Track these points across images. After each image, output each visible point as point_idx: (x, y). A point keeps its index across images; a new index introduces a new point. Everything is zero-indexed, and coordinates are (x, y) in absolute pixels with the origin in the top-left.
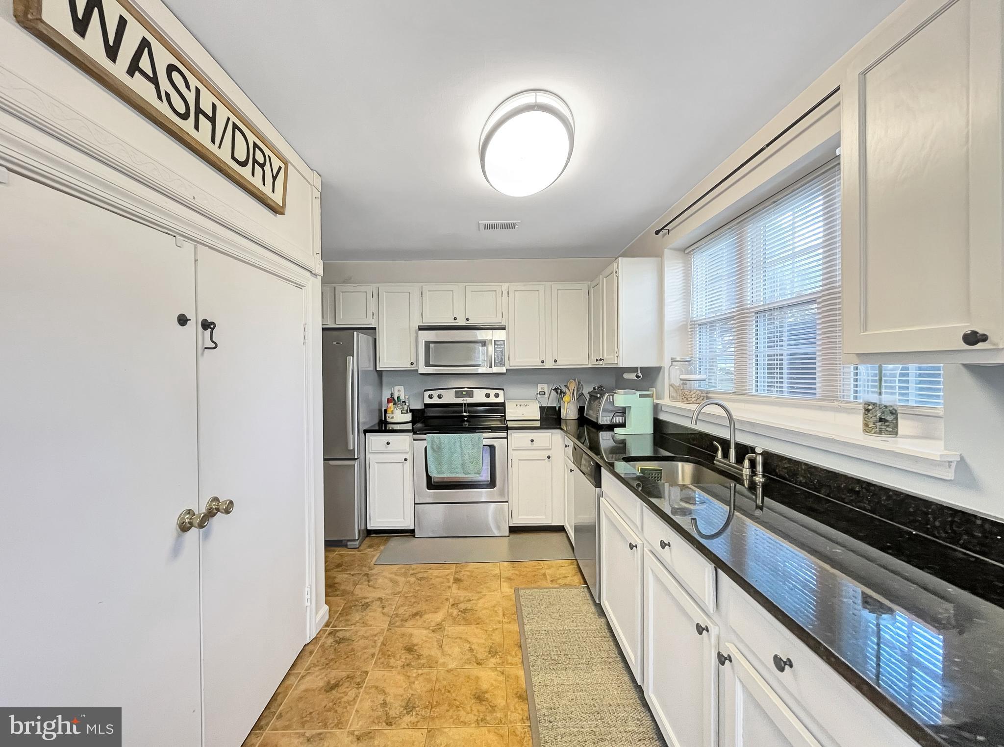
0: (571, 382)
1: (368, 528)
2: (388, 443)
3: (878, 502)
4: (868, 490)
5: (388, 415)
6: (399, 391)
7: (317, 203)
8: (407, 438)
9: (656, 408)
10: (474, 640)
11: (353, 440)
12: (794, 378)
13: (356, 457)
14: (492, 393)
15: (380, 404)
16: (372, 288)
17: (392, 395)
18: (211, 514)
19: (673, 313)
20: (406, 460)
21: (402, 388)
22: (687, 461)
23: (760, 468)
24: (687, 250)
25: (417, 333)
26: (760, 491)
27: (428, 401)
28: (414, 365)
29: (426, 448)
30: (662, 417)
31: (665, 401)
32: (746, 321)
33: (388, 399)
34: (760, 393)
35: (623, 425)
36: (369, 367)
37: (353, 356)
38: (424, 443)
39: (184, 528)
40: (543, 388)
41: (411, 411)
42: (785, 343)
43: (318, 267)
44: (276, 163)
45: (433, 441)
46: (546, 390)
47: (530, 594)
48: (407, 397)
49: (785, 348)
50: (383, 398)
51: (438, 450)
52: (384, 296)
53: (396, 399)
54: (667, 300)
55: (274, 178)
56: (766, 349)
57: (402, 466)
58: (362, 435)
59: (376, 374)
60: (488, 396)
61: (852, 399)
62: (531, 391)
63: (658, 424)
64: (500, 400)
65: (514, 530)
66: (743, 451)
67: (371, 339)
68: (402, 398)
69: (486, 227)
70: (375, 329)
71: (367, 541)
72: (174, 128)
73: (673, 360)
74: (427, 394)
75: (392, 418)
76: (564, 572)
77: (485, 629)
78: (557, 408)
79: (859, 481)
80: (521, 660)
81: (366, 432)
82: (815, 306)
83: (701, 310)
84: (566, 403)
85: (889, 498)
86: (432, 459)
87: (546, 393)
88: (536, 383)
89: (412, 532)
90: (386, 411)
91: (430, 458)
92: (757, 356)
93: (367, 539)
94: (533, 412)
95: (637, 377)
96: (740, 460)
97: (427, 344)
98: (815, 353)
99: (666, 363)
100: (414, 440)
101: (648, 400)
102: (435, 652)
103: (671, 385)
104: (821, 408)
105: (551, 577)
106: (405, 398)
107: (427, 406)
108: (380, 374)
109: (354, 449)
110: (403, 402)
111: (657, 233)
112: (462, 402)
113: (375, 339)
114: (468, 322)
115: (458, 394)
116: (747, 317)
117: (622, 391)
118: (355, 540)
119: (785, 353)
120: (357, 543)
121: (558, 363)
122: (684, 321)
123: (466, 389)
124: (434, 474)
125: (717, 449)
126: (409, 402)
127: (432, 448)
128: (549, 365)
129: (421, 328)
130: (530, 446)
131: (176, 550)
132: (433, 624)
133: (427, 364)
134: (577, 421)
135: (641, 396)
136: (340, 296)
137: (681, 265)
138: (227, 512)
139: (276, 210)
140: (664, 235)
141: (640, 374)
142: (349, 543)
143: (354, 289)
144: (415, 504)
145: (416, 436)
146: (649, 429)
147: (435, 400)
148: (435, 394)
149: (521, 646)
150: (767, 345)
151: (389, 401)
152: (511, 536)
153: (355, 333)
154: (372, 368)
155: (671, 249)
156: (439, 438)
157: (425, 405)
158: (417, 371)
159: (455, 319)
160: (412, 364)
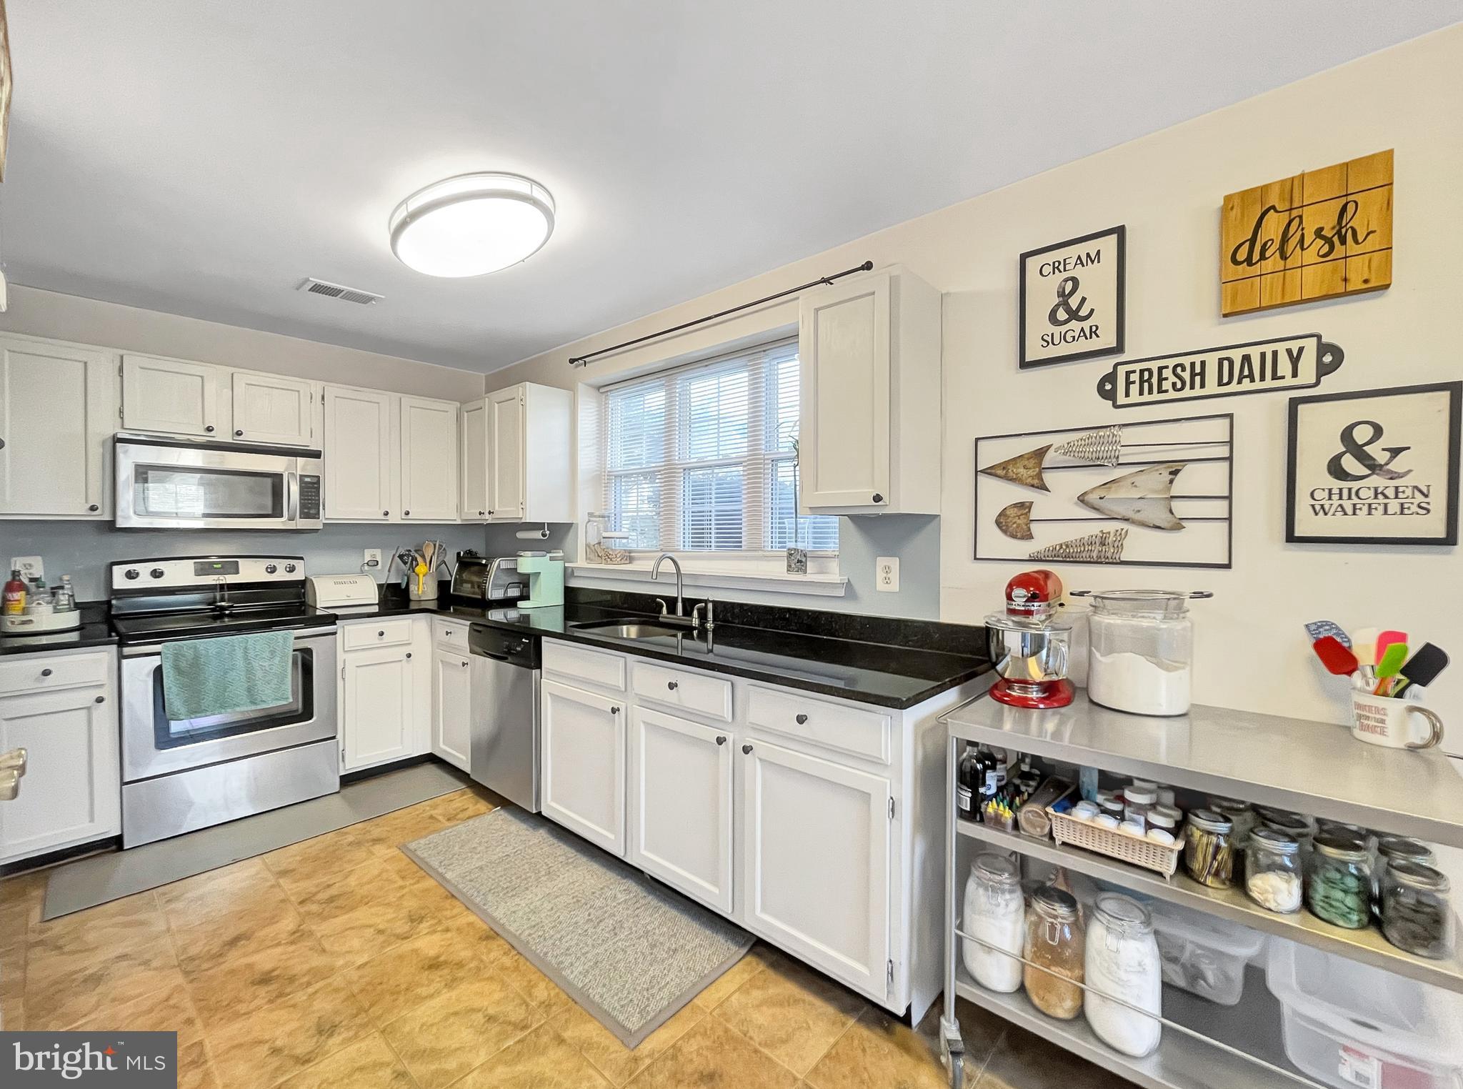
0: (428, 545)
2: (46, 672)
3: (802, 623)
4: (795, 615)
5: (10, 620)
6: (28, 566)
9: (568, 574)
10: (377, 920)
12: (721, 533)
14: (281, 565)
17: (17, 574)
19: (587, 458)
20: (100, 700)
21: (36, 561)
22: (630, 623)
23: (710, 615)
24: (602, 389)
26: (710, 636)
27: (124, 584)
28: (99, 512)
29: (158, 670)
30: (574, 583)
31: (581, 562)
32: (674, 477)
33: (8, 585)
34: (687, 548)
35: (525, 597)
38: (156, 661)
40: (374, 556)
41: (78, 606)
42: (713, 501)
45: (177, 657)
46: (379, 559)
47: (427, 842)
49: (713, 505)
51: (192, 672)
54: (580, 445)
56: (691, 505)
57: (87, 715)
61: (770, 549)
62: (351, 560)
63: (570, 593)
64: (298, 576)
65: (348, 780)
66: (689, 604)
68: (48, 580)
69: (317, 289)
73: (591, 515)
75: (27, 624)
76: (460, 805)
77: (386, 902)
78: (403, 586)
79: (789, 610)
80: (464, 908)
82: (741, 468)
83: (617, 460)
84: (421, 576)
85: (809, 617)
86: (174, 689)
87: (380, 563)
88: (361, 548)
89: (115, 844)
91: (170, 688)
92: (684, 512)
94: (368, 593)
95: (544, 535)
96: (687, 613)
97: (141, 471)
98: (740, 510)
99: (580, 519)
100: (125, 658)
101: (560, 565)
102: (318, 961)
103: (587, 545)
104: (746, 558)
105: (444, 816)
106: (60, 580)
107: (119, 593)
110: (54, 588)
111: (572, 361)
112: (214, 583)
114: (241, 438)
115: (200, 571)
116: (675, 472)
117: (529, 553)
119: (713, 510)
121: (410, 516)
122: (597, 471)
124: (180, 714)
125: (663, 606)
127: (177, 669)
128: (395, 518)
129: (122, 439)
130: (378, 642)
132: (284, 936)
133: (142, 508)
134: (436, 602)
135: (552, 559)
137: (595, 405)
140: (577, 366)
141: (548, 532)
144: (123, 783)
145: (129, 650)
146: (560, 600)
147: (145, 582)
148: (144, 569)
149: (453, 896)
150: (691, 502)
151: (10, 587)
152: (344, 792)
155: (586, 384)
156: (195, 647)
157: (115, 592)
158: (113, 522)
159: (209, 429)
160: (93, 508)
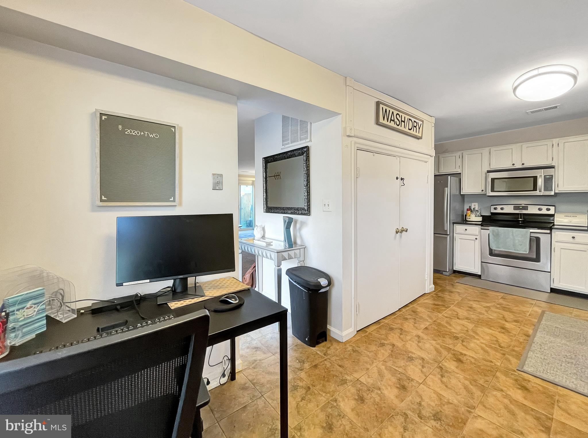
1: (454, 269)
2: (466, 230)
5: (467, 217)
6: (475, 205)
7: (433, 129)
8: (477, 228)
11: (447, 226)
13: (448, 234)
14: (544, 208)
15: (463, 211)
16: (460, 153)
17: (470, 207)
18: (402, 231)
20: (476, 239)
21: (477, 204)
25: (486, 174)
27: (493, 211)
28: (484, 191)
29: (489, 234)
33: (467, 209)
36: (457, 193)
37: (448, 187)
38: (488, 231)
39: (397, 233)
41: (481, 216)
43: (433, 153)
44: (420, 123)
45: (493, 231)
47: (553, 315)
48: (479, 208)
50: (465, 209)
51: (497, 235)
52: (466, 157)
53: (472, 209)
55: (419, 128)
57: (474, 243)
58: (452, 225)
59: (460, 196)
60: (540, 209)
64: (551, 212)
65: (554, 290)
67: (458, 179)
68: (477, 209)
69: (533, 112)
70: (460, 173)
71: (454, 275)
72: (397, 130)
74: (492, 207)
75: (470, 218)
81: (454, 223)
86: (492, 240)
89: (479, 277)
90: (466, 215)
93: (453, 274)
94: (581, 221)
97: (493, 180)
100: (482, 229)
106: (478, 209)
107: (493, 214)
108: (463, 196)
109: (447, 230)
110: (476, 211)
112: (518, 212)
113: (460, 179)
114: (523, 165)
115: (516, 208)
118: (447, 272)
120: (448, 273)
123: (523, 205)
124: (494, 247)
126: (480, 211)
127: (493, 234)
129: (489, 172)
130: (571, 240)
131: (395, 238)
133: (493, 190)
136: (442, 160)
138: (406, 231)
139: (419, 138)
142: (444, 272)
143: (450, 155)
144: (482, 262)
145: (483, 227)
147: (499, 211)
148: (499, 207)
151: (468, 210)
152: (552, 293)
153: (449, 177)
154: (458, 193)
157: (492, 213)
158: (486, 194)
159: (513, 164)
160: (482, 191)
